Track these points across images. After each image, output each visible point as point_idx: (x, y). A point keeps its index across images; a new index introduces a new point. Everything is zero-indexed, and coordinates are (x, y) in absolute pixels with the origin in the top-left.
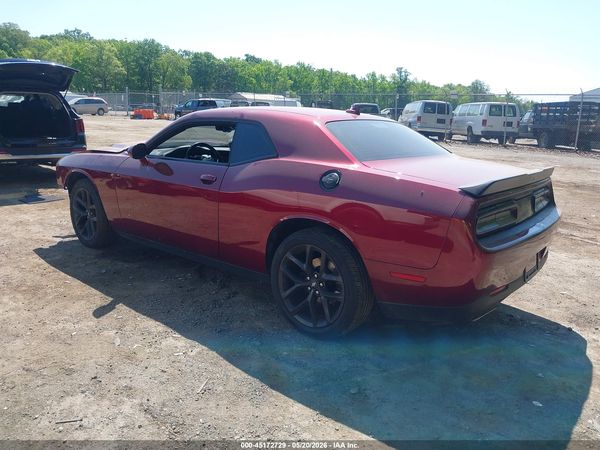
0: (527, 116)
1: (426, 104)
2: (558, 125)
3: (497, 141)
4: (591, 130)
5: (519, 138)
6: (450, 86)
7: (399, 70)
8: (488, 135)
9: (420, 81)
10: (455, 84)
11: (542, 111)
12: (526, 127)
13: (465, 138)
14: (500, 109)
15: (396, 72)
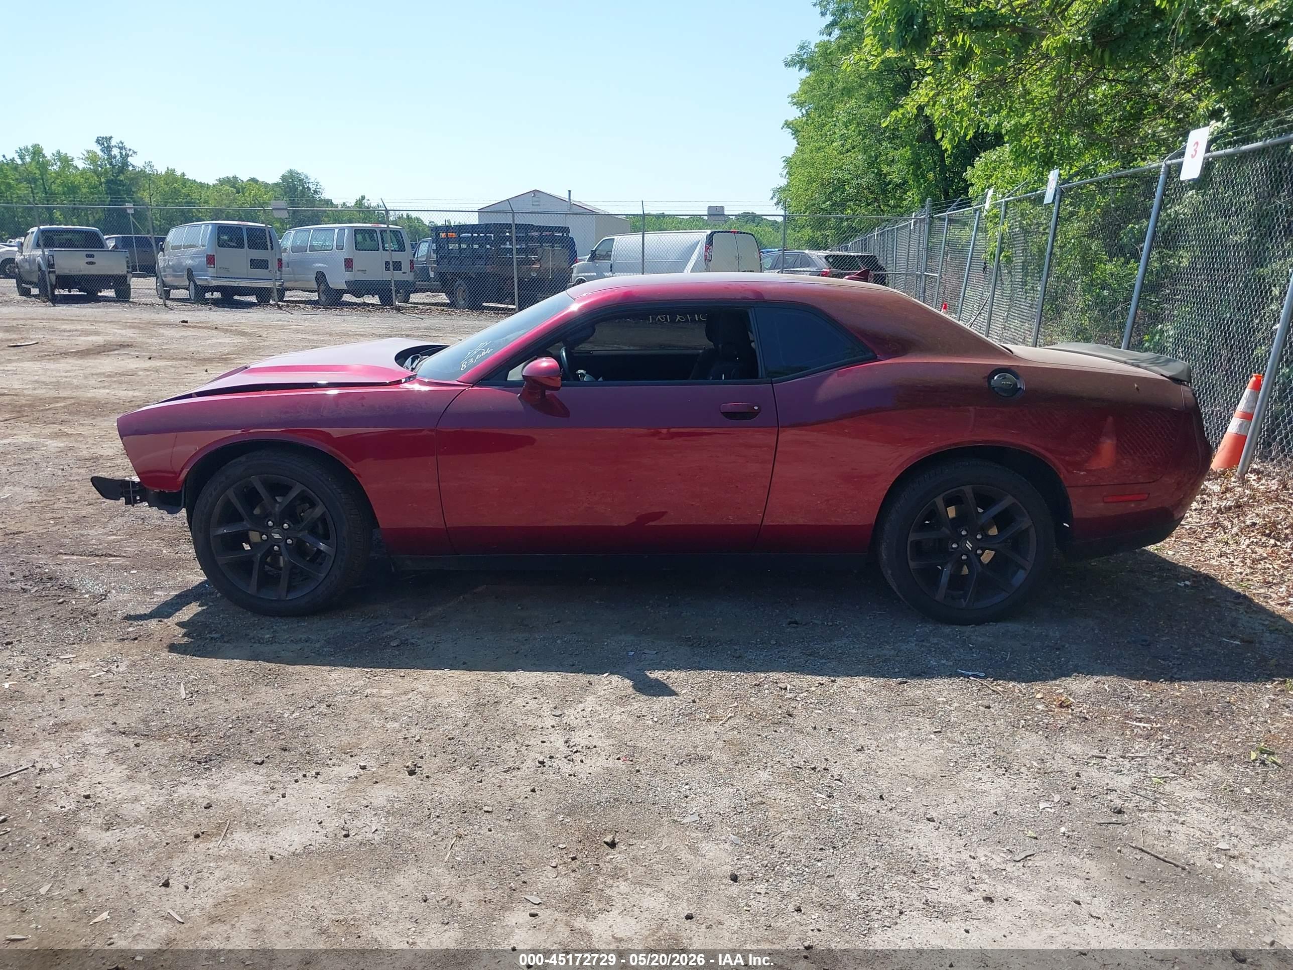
0: (424, 248)
1: (221, 229)
2: (480, 266)
3: (376, 300)
4: (534, 275)
5: (416, 291)
6: (232, 182)
7: (104, 142)
8: (358, 288)
9: (161, 169)
10: (244, 177)
11: (448, 240)
12: (425, 270)
13: (315, 297)
14: (372, 238)
15: (97, 149)
